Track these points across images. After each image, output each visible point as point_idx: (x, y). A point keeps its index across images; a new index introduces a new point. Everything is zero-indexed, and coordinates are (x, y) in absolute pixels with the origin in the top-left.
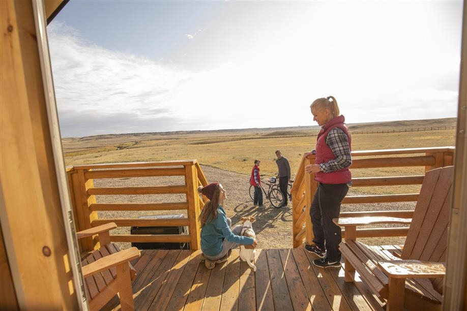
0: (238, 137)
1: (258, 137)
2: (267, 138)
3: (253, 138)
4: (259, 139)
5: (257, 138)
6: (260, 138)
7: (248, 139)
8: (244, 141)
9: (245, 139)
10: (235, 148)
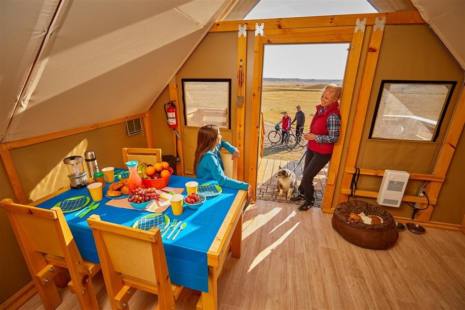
0: (278, 88)
1: (299, 89)
2: (308, 91)
3: (292, 90)
4: (299, 92)
5: (297, 90)
6: (300, 90)
7: (287, 90)
8: (284, 92)
9: (285, 90)
10: (273, 100)
